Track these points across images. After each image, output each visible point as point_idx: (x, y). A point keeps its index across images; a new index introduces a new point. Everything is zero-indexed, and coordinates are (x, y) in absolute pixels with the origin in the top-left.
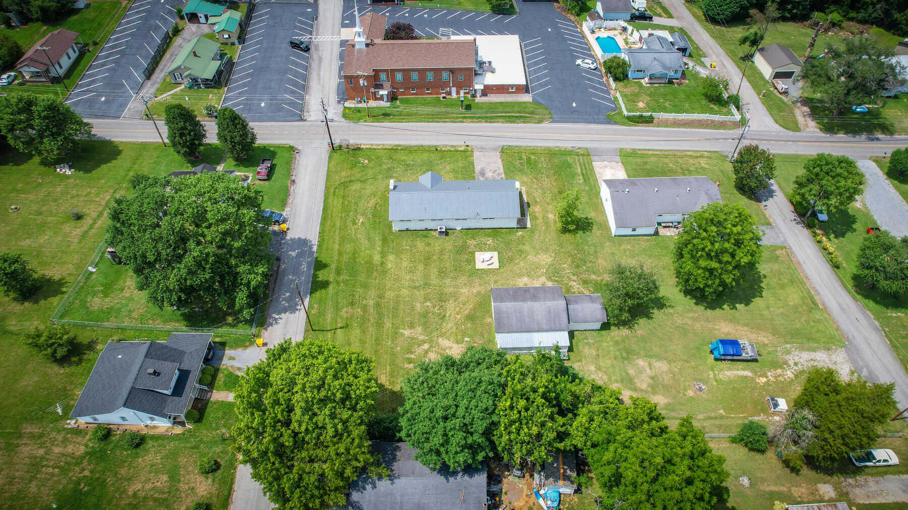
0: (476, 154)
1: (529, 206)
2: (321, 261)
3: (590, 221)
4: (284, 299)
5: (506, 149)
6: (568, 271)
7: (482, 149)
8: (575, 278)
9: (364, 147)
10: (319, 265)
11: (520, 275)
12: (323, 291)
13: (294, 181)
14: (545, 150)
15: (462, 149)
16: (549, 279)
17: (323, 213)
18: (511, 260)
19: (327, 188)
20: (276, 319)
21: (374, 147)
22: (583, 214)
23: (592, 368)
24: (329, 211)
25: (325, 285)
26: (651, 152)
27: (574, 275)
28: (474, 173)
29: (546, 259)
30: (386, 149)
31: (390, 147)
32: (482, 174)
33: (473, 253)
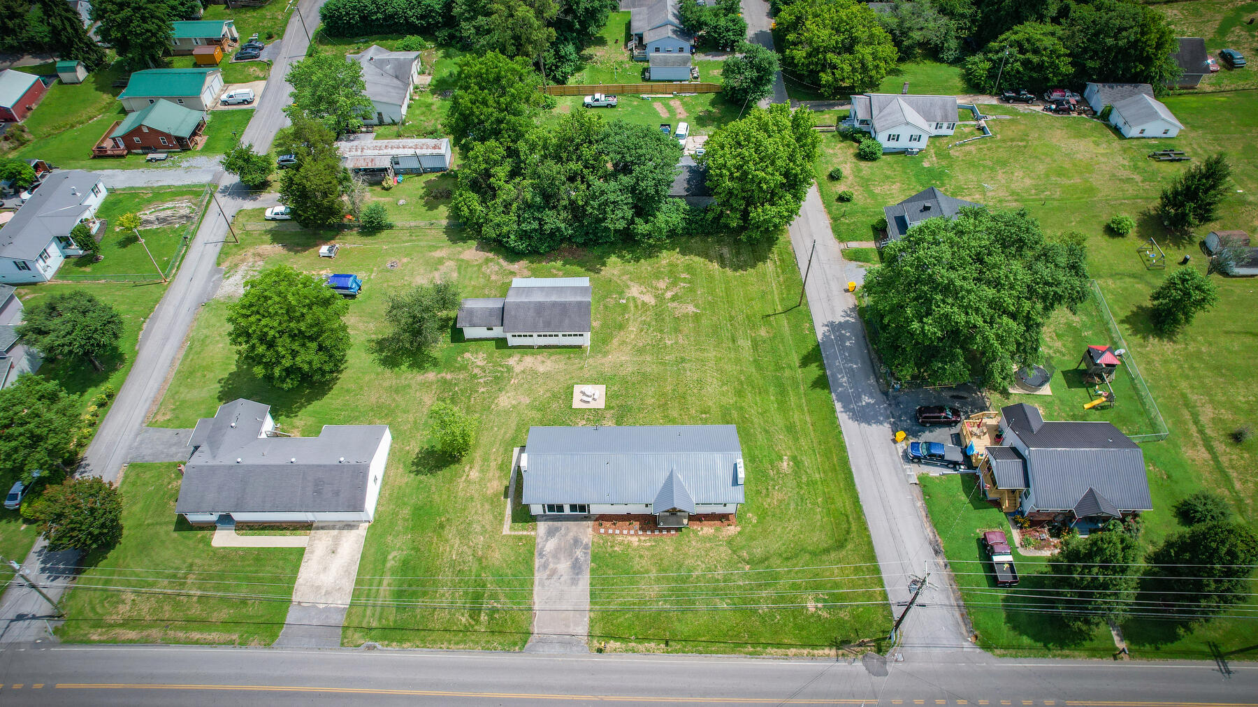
0: (582, 629)
1: (507, 488)
2: (823, 389)
3: (414, 468)
4: (849, 338)
5: (515, 644)
6: (482, 381)
7: (567, 641)
8: (476, 371)
9: (827, 651)
10: (822, 383)
11: (547, 375)
12: (805, 352)
13: (937, 552)
14: (434, 641)
15: (613, 644)
16: (510, 369)
17: (850, 473)
18: (555, 397)
19: (864, 527)
20: (849, 316)
21: (805, 651)
22: (421, 482)
23: (493, 278)
24: (841, 476)
25: (805, 361)
26: (214, 636)
27: (475, 376)
28: (592, 570)
29: (505, 401)
30: (779, 645)
31: (769, 650)
32: (576, 567)
33: (608, 407)
